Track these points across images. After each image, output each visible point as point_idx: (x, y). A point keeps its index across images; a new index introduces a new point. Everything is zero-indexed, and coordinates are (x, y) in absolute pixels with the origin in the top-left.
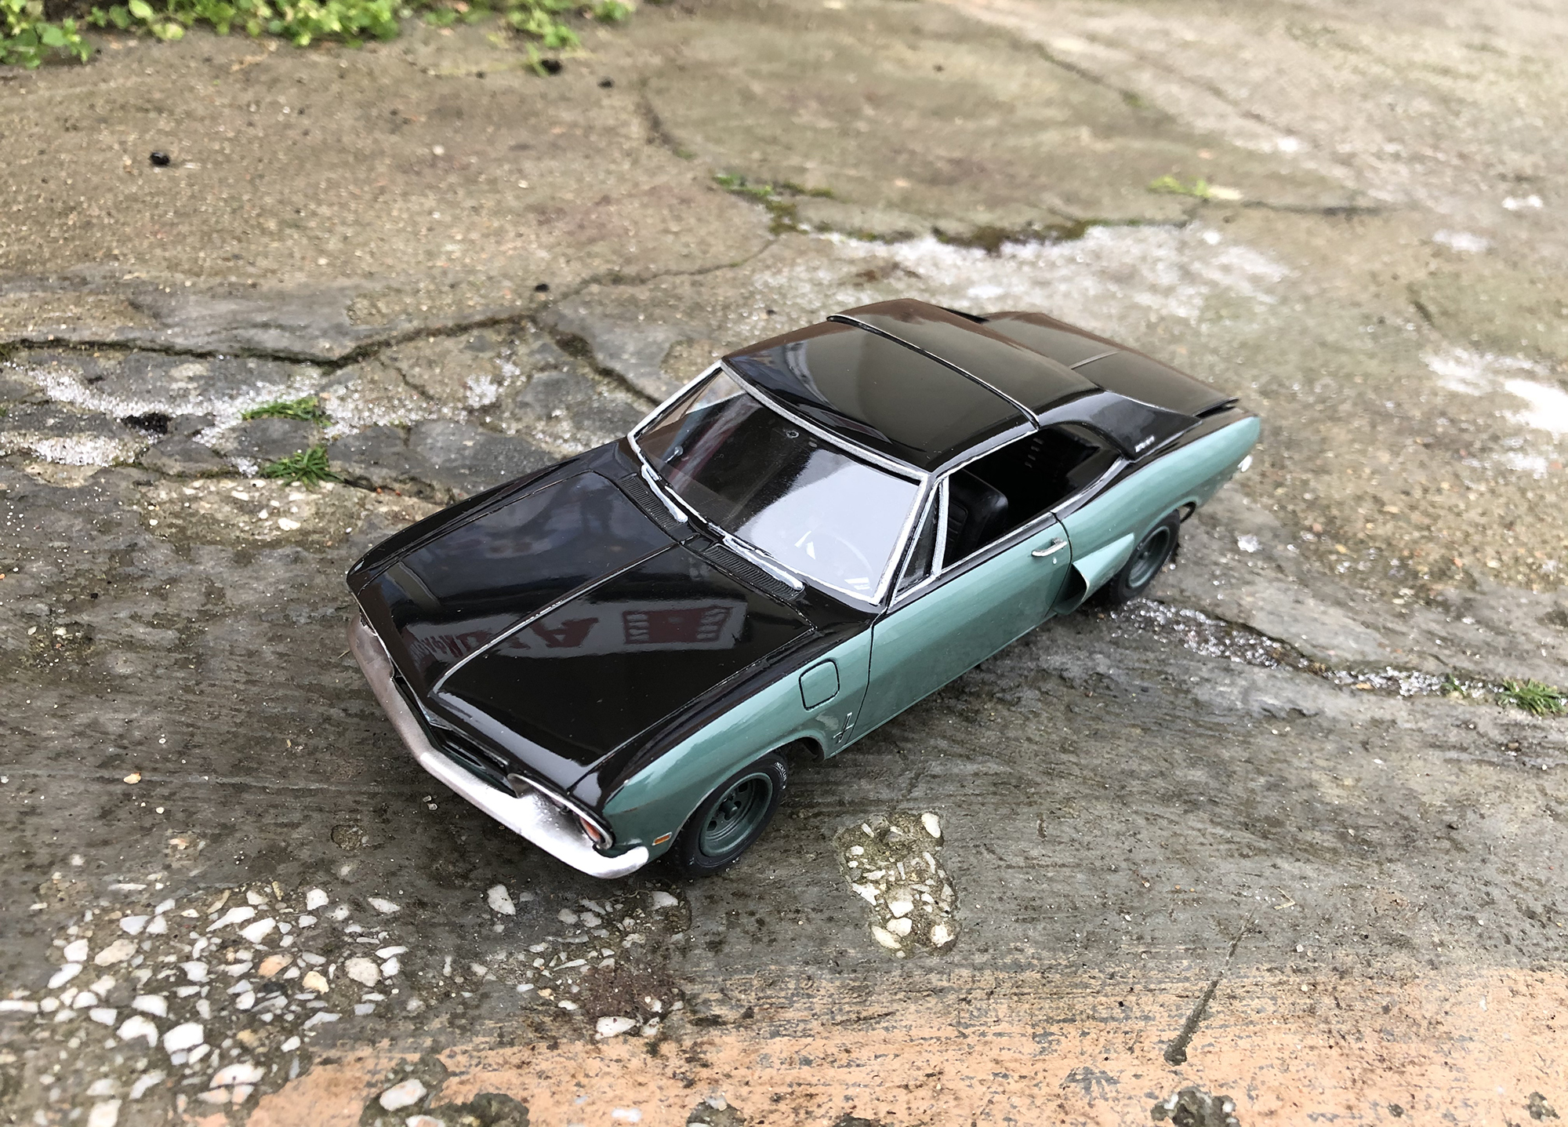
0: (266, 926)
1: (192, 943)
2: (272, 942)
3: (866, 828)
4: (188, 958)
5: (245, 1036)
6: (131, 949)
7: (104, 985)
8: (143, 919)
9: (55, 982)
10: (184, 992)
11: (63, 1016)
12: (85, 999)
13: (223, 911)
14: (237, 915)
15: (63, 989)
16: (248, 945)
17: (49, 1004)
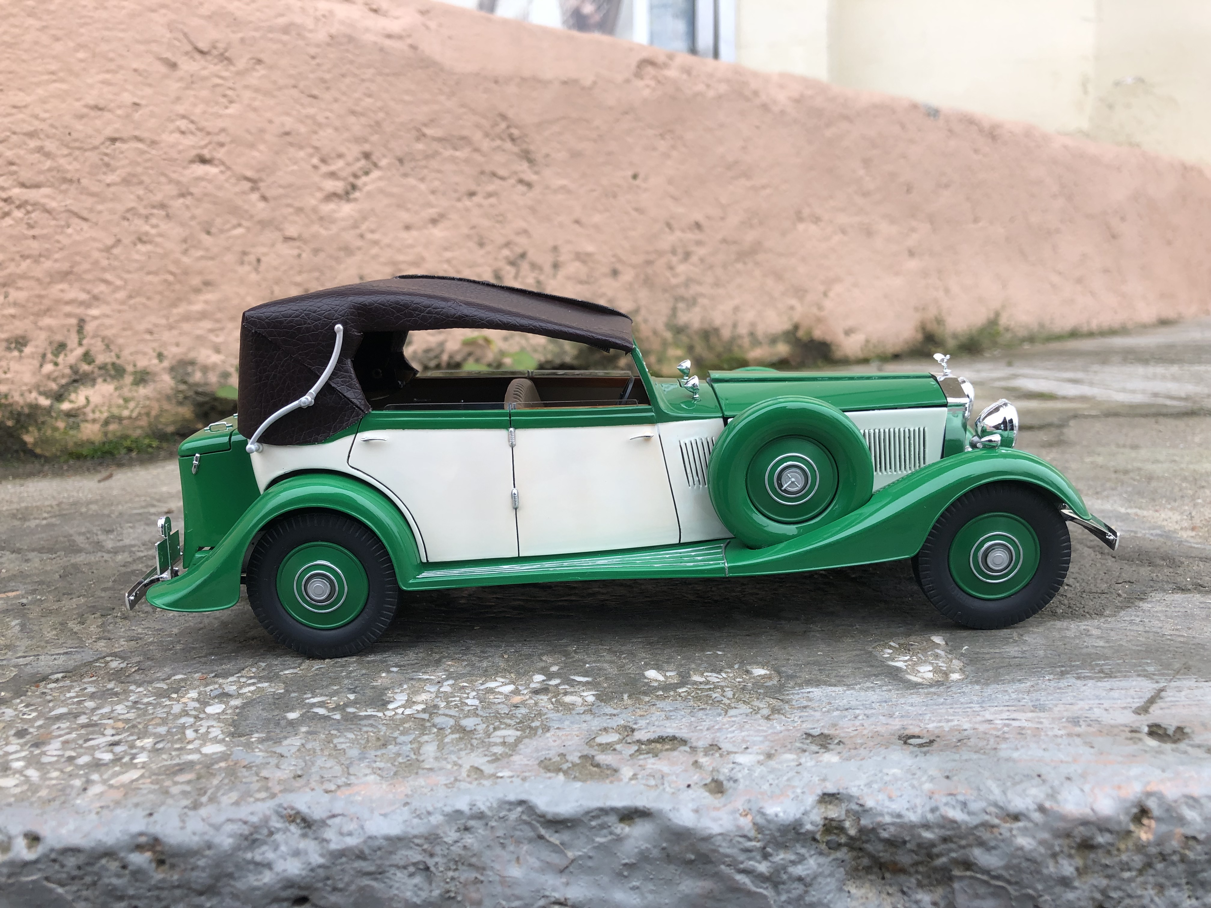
0: (511, 687)
1: (468, 694)
2: (516, 692)
3: (892, 644)
4: (468, 698)
5: (508, 721)
6: (433, 696)
7: (420, 707)
8: (437, 687)
9: (391, 706)
10: (467, 708)
11: (398, 717)
12: (408, 712)
13: (482, 684)
14: (492, 685)
15: (397, 708)
16: (500, 693)
17: (389, 713)
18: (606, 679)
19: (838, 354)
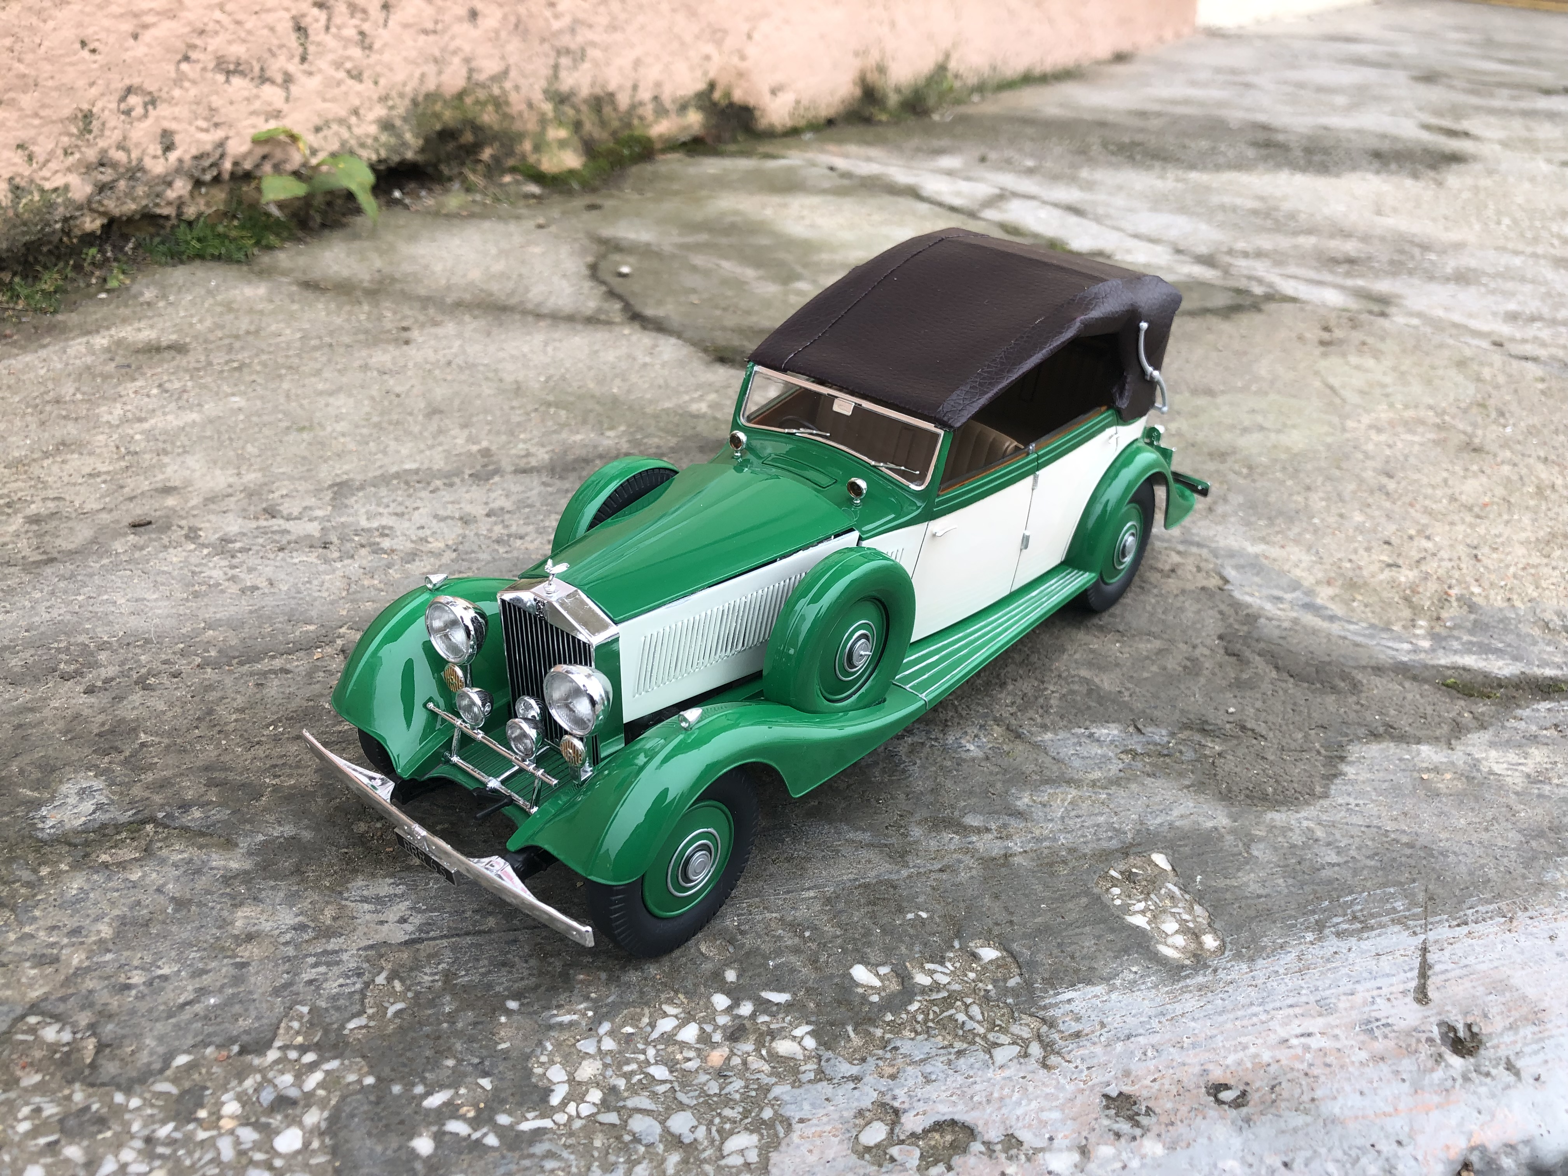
0: (693, 1029)
2: (704, 1038)
3: (1112, 873)
4: (647, 1063)
5: (730, 1113)
6: (599, 1064)
7: (594, 1096)
8: (593, 1041)
9: (555, 1100)
10: (659, 1089)
11: (577, 1124)
12: (586, 1110)
13: (651, 1026)
14: (665, 1024)
15: (563, 1104)
16: (687, 1045)
17: (560, 1118)
18: (807, 990)
19: (763, 123)
